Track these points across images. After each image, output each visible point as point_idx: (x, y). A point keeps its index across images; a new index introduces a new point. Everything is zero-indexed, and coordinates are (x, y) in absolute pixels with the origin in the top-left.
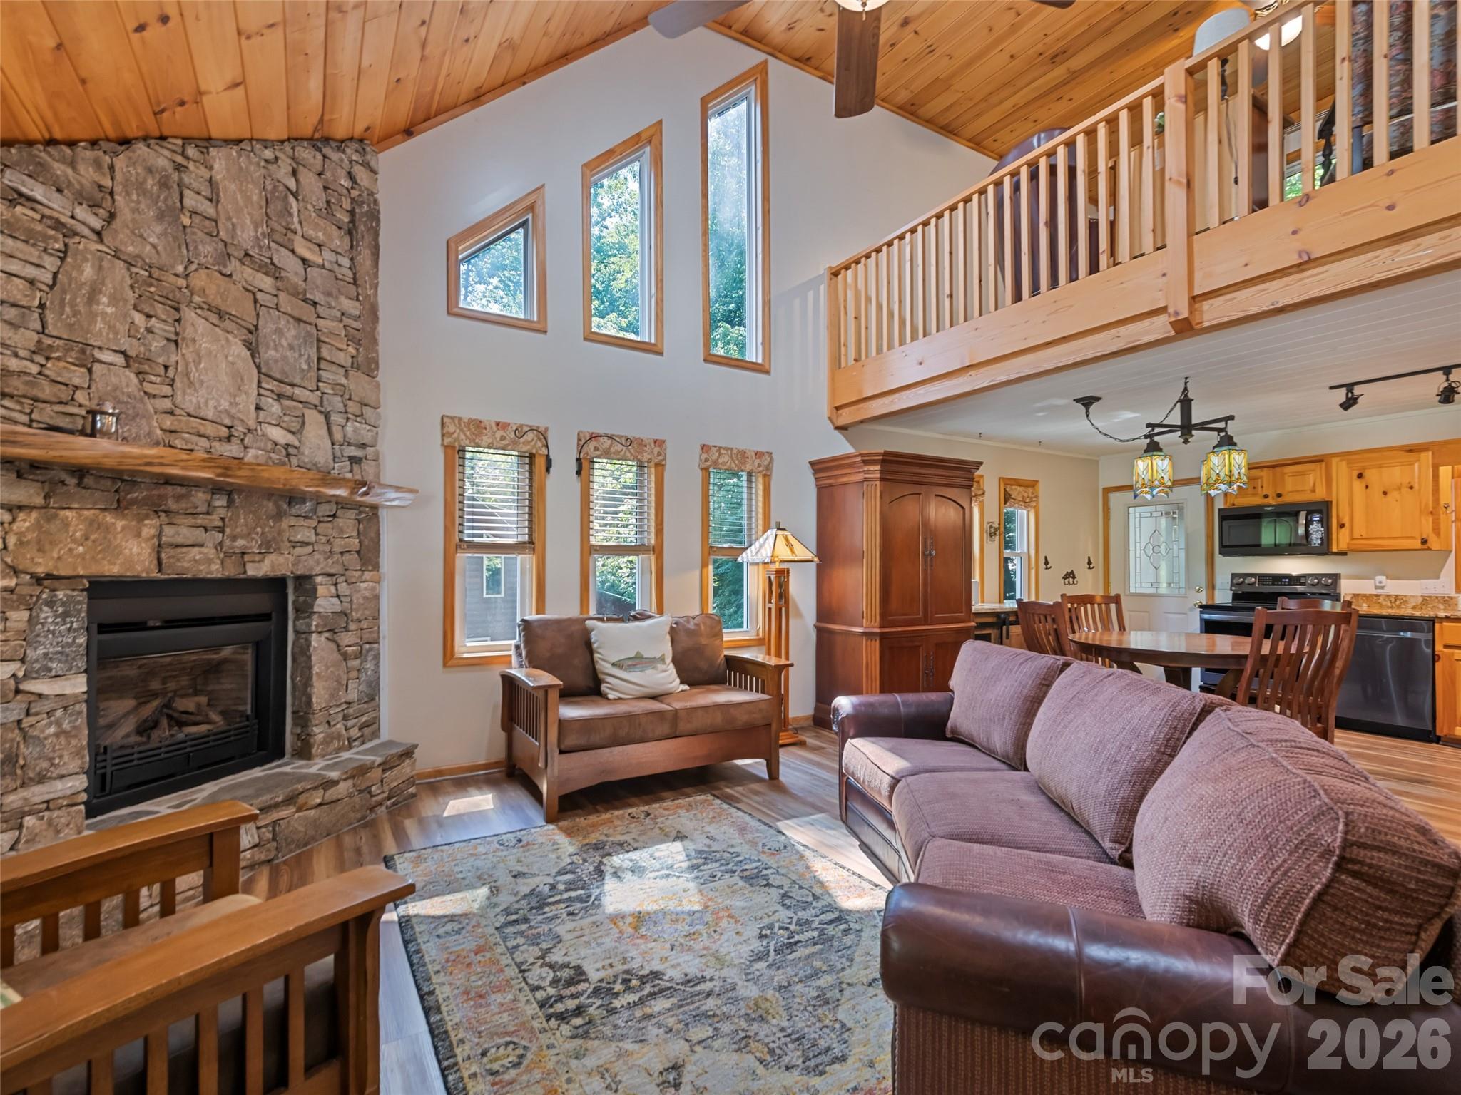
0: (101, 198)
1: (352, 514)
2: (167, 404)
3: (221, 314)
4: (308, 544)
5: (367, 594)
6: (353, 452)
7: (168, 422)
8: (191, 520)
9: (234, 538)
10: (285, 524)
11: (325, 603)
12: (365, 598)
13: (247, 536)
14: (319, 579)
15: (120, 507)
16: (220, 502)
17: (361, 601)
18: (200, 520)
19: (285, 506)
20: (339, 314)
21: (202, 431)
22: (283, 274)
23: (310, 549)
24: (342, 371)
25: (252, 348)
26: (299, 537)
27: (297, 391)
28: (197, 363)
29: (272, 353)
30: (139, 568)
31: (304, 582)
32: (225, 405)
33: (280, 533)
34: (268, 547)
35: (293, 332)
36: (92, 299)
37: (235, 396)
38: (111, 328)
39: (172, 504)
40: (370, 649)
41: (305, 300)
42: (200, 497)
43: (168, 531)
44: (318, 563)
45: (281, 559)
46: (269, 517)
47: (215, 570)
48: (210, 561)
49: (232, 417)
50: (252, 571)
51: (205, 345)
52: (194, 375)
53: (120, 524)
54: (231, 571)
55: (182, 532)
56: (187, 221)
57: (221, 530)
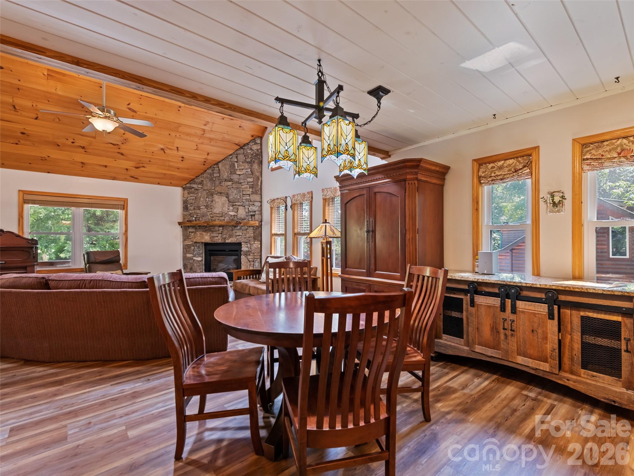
0: (201, 183)
1: (252, 228)
2: (211, 212)
3: (221, 193)
4: (240, 236)
5: (256, 247)
6: (252, 213)
7: (211, 216)
8: (216, 232)
9: (223, 235)
10: (234, 232)
11: (244, 248)
12: (255, 248)
13: (226, 235)
14: (242, 243)
15: (206, 231)
16: (221, 228)
17: (254, 248)
18: (217, 232)
19: (234, 228)
20: (247, 183)
21: (217, 216)
22: (233, 180)
23: (241, 237)
24: (248, 196)
25: (227, 197)
26: (237, 234)
27: (236, 203)
28: (215, 204)
29: (231, 197)
30: (207, 241)
31: (240, 244)
32: (221, 210)
33: (233, 233)
34: (231, 236)
35: (236, 191)
36: (200, 199)
37: (222, 208)
38: (203, 203)
39: (212, 230)
40: (256, 260)
41: (239, 183)
42: (217, 228)
43: (212, 234)
44: (242, 240)
45: (233, 239)
46: (230, 230)
47: (220, 241)
48: (219, 239)
49: (222, 212)
50: (227, 241)
51: (217, 200)
52: (215, 206)
53: (205, 234)
54: (223, 241)
55: (214, 234)
56: (214, 179)
57: (221, 234)
